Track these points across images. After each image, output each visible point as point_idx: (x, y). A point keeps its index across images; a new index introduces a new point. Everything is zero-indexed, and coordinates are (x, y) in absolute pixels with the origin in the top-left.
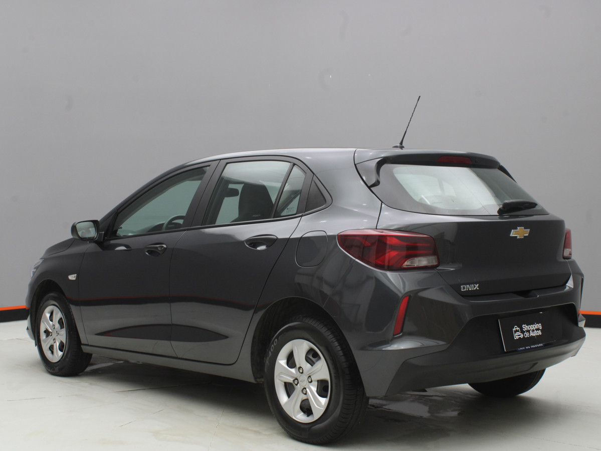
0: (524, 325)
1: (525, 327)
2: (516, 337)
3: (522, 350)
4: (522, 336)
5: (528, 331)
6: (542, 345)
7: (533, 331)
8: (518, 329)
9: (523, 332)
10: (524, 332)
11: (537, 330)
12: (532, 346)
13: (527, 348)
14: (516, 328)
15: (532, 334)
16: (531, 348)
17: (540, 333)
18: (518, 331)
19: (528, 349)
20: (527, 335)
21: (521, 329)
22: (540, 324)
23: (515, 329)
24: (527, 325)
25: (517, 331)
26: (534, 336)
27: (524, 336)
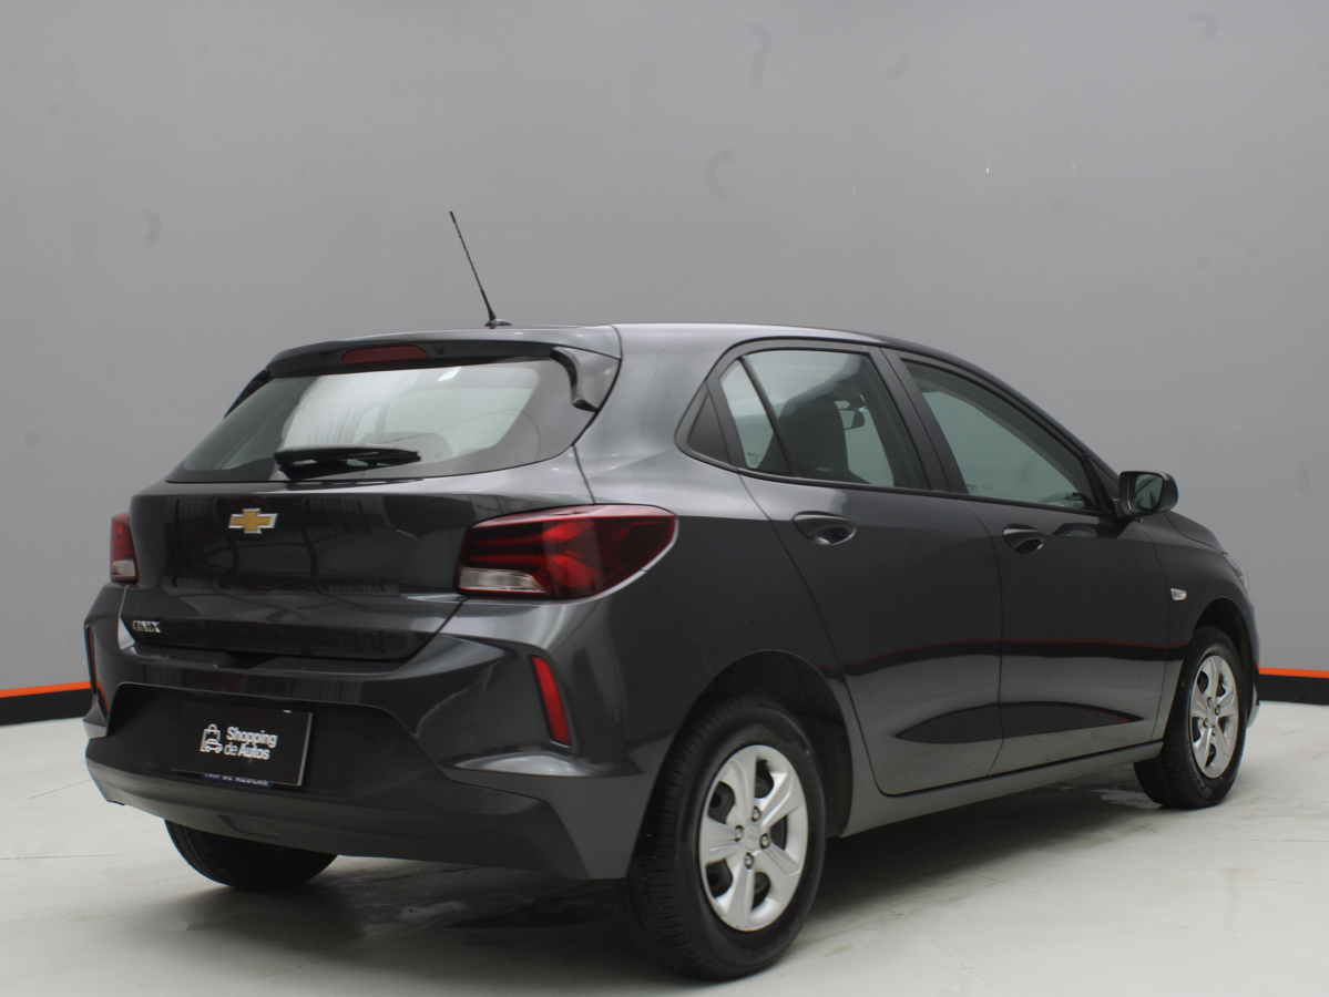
0: (232, 728)
1: (234, 733)
2: (206, 747)
3: (212, 779)
4: (218, 750)
5: (238, 744)
6: (265, 783)
7: (250, 745)
8: (216, 731)
9: (224, 741)
10: (228, 742)
11: (260, 746)
12: (238, 779)
13: (225, 778)
14: (213, 728)
15: (244, 752)
16: (234, 782)
17: (265, 755)
18: (215, 737)
19: (227, 781)
20: (231, 750)
21: (224, 733)
22: (275, 737)
23: (208, 731)
24: (241, 730)
25: (211, 736)
26: (247, 758)
27: (222, 752)
